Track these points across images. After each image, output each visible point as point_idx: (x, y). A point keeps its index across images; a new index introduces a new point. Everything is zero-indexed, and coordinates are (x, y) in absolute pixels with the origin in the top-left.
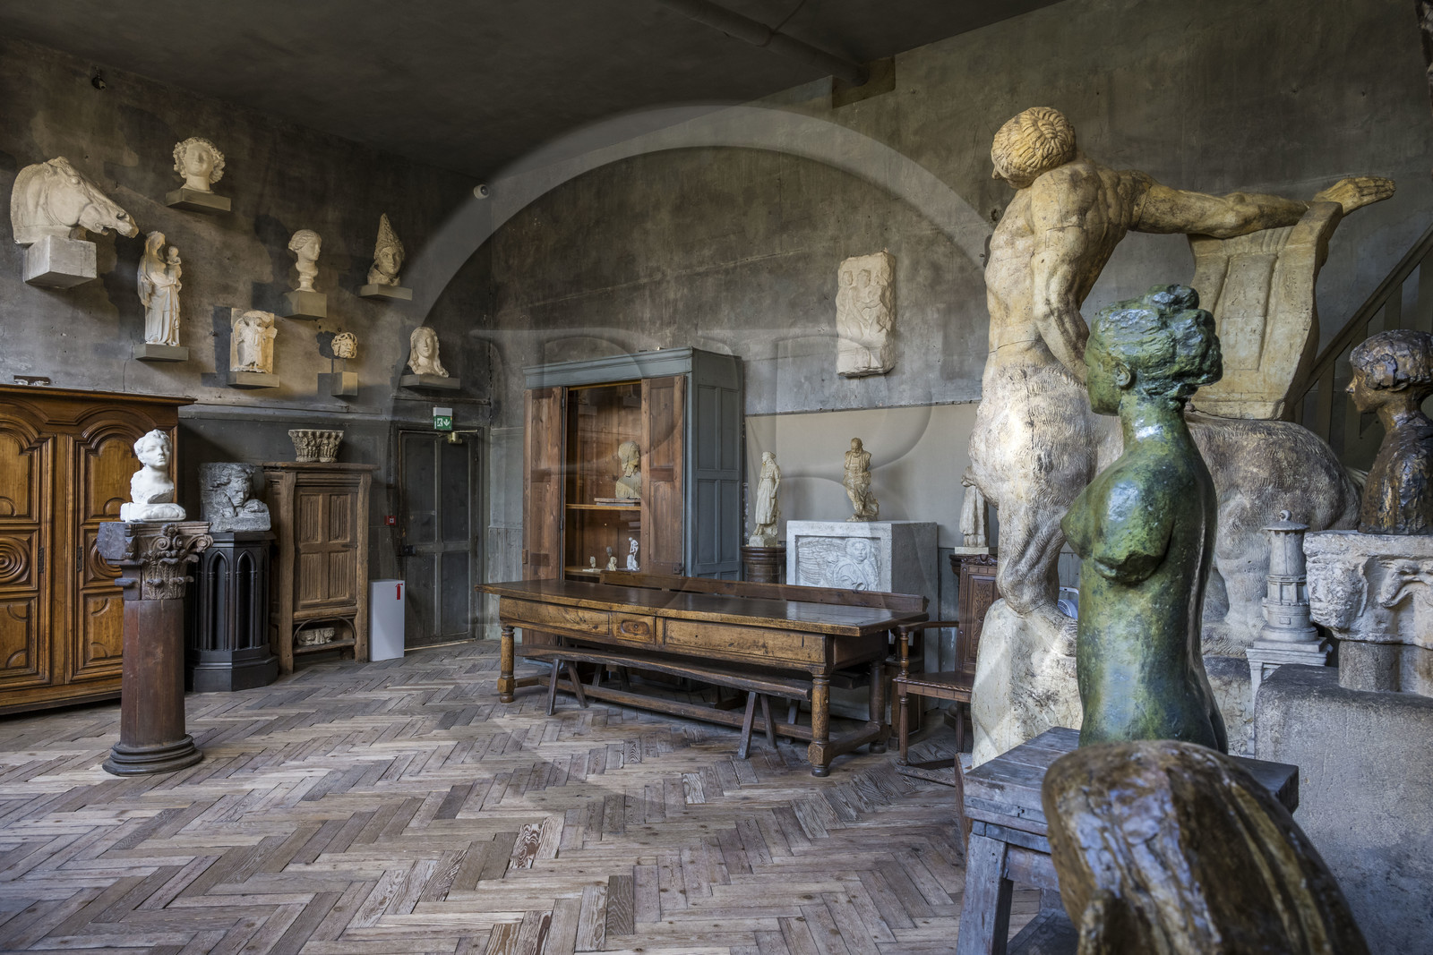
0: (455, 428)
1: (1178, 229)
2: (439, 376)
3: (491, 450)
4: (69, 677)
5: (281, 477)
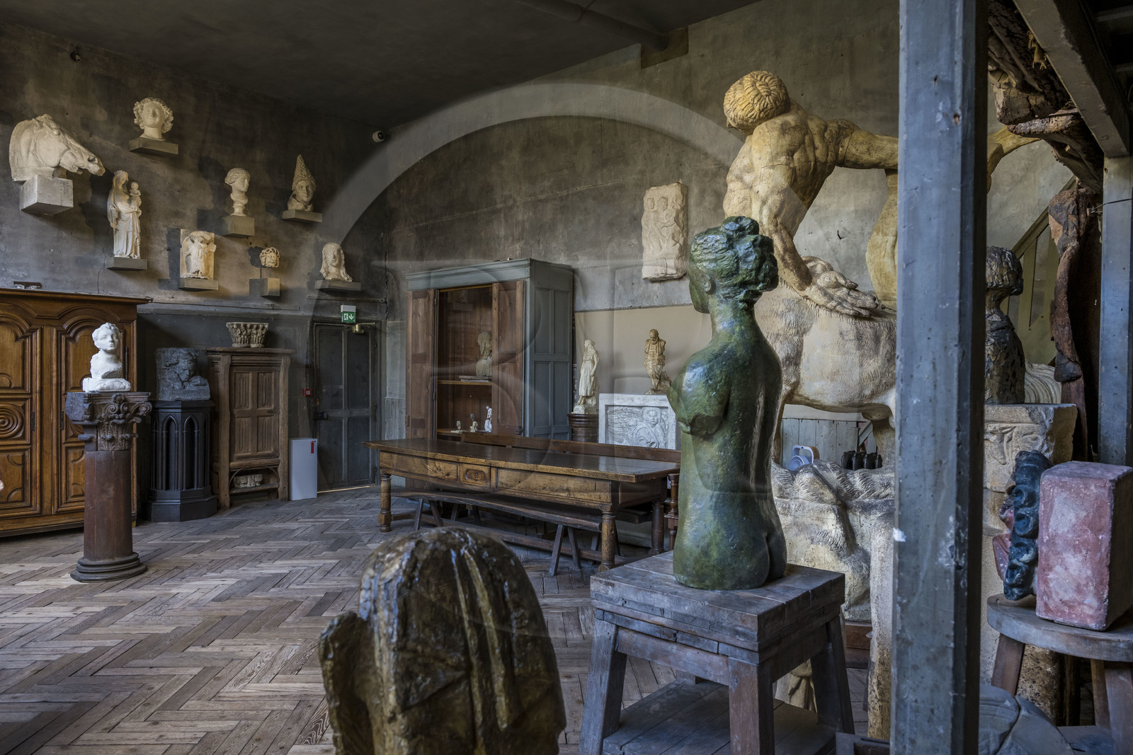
0: (358, 321)
1: (875, 166)
2: (344, 281)
3: (387, 338)
4: (54, 510)
5: (219, 359)
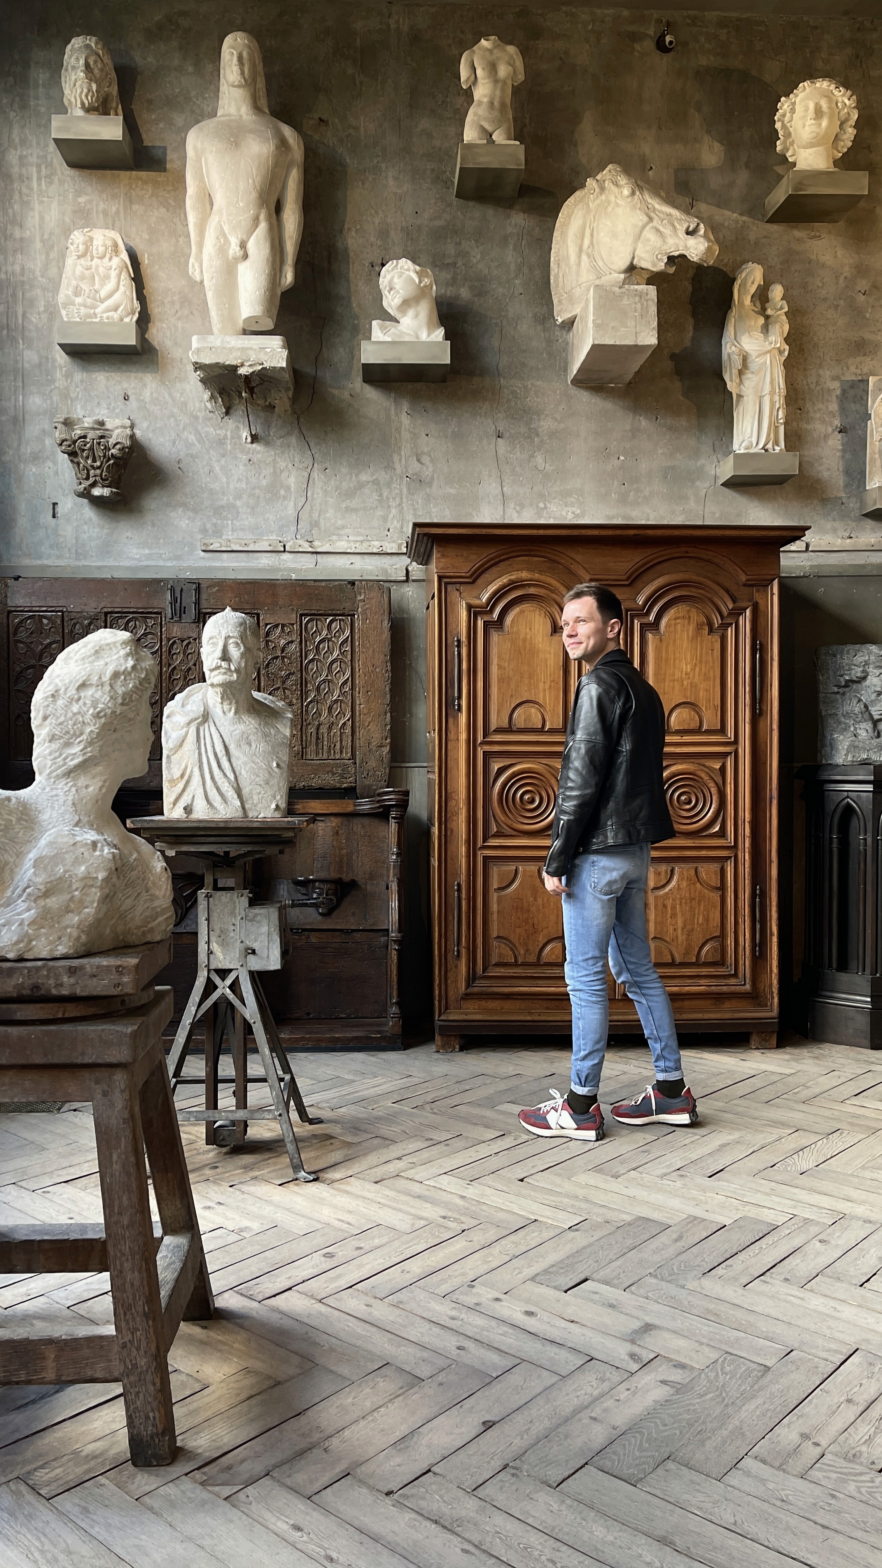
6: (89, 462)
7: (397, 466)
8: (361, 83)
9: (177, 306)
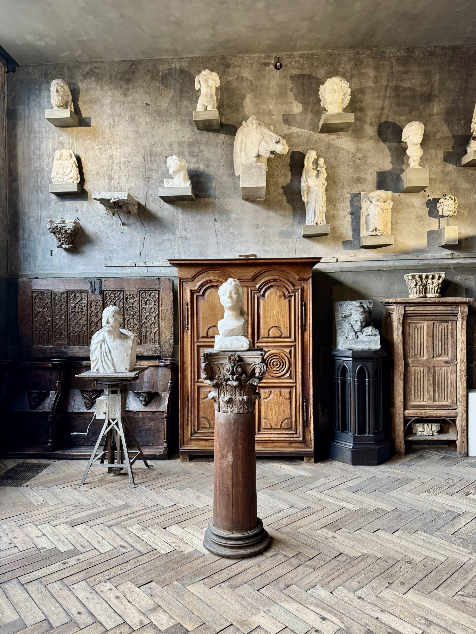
5: (393, 310)
6: (60, 235)
7: (177, 233)
8: (162, 89)
9: (95, 175)
